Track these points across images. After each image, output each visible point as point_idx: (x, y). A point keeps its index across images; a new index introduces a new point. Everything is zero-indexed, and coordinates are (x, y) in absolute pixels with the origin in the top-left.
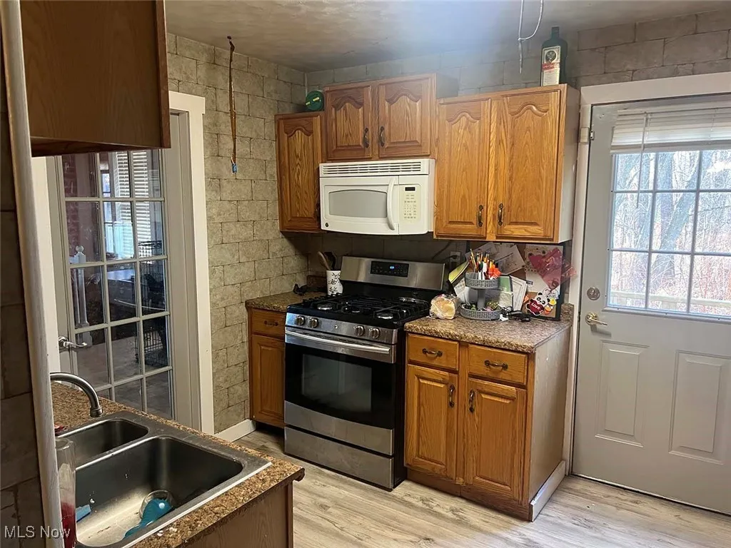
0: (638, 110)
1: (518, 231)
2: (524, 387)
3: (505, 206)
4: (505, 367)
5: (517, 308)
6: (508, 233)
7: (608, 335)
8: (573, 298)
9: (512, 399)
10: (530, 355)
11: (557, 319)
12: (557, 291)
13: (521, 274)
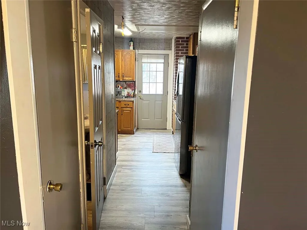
0: (146, 56)
1: (127, 79)
2: (132, 108)
3: (124, 73)
4: (128, 105)
5: (126, 95)
6: (124, 79)
7: (143, 99)
8: (136, 93)
9: (130, 111)
10: (133, 102)
11: (134, 97)
12: (133, 91)
13: (126, 88)
